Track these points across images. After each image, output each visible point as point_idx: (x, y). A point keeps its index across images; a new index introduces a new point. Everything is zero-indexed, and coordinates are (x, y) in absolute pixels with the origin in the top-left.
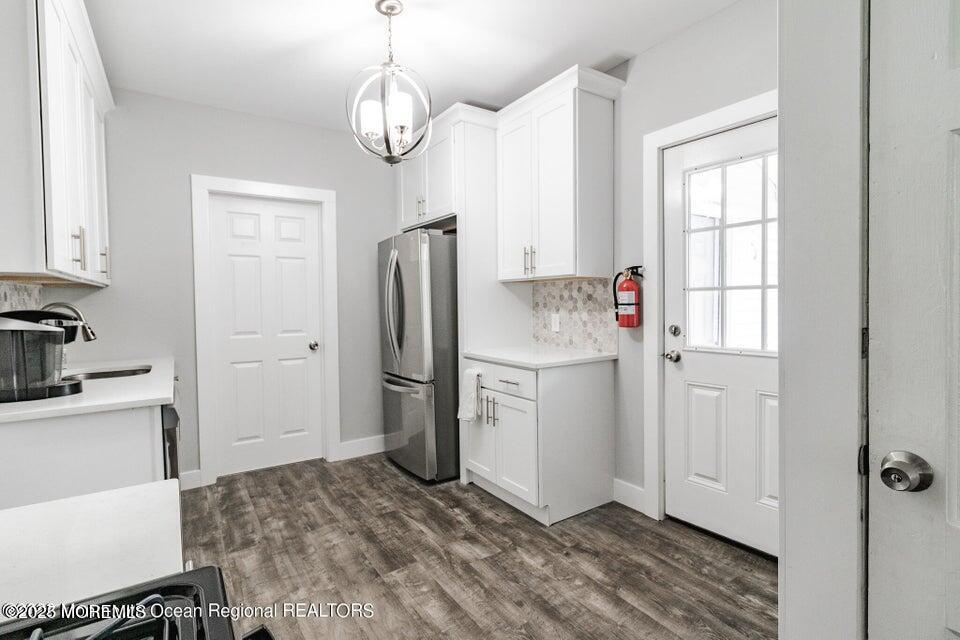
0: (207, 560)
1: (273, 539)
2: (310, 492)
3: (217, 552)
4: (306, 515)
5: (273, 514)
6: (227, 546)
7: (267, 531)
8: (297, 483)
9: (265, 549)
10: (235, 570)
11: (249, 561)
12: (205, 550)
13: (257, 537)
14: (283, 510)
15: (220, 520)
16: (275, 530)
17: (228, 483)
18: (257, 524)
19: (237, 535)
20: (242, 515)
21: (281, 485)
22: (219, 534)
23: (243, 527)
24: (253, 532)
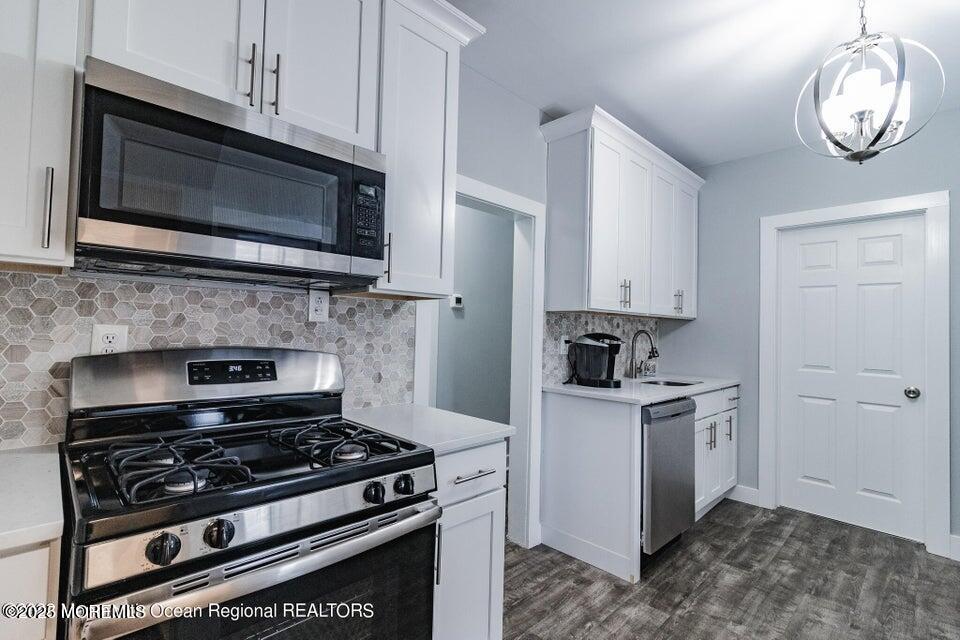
0: (705, 556)
1: (769, 576)
2: (858, 564)
3: (716, 557)
4: (826, 580)
5: (792, 560)
6: (728, 557)
7: (772, 567)
8: (854, 550)
9: (752, 579)
10: (715, 576)
11: (730, 578)
12: (711, 550)
13: (757, 567)
14: (809, 564)
15: (745, 538)
16: (780, 572)
17: (784, 514)
18: (770, 558)
19: (745, 555)
20: (767, 544)
21: (834, 542)
22: (732, 546)
23: (756, 552)
24: (759, 561)
